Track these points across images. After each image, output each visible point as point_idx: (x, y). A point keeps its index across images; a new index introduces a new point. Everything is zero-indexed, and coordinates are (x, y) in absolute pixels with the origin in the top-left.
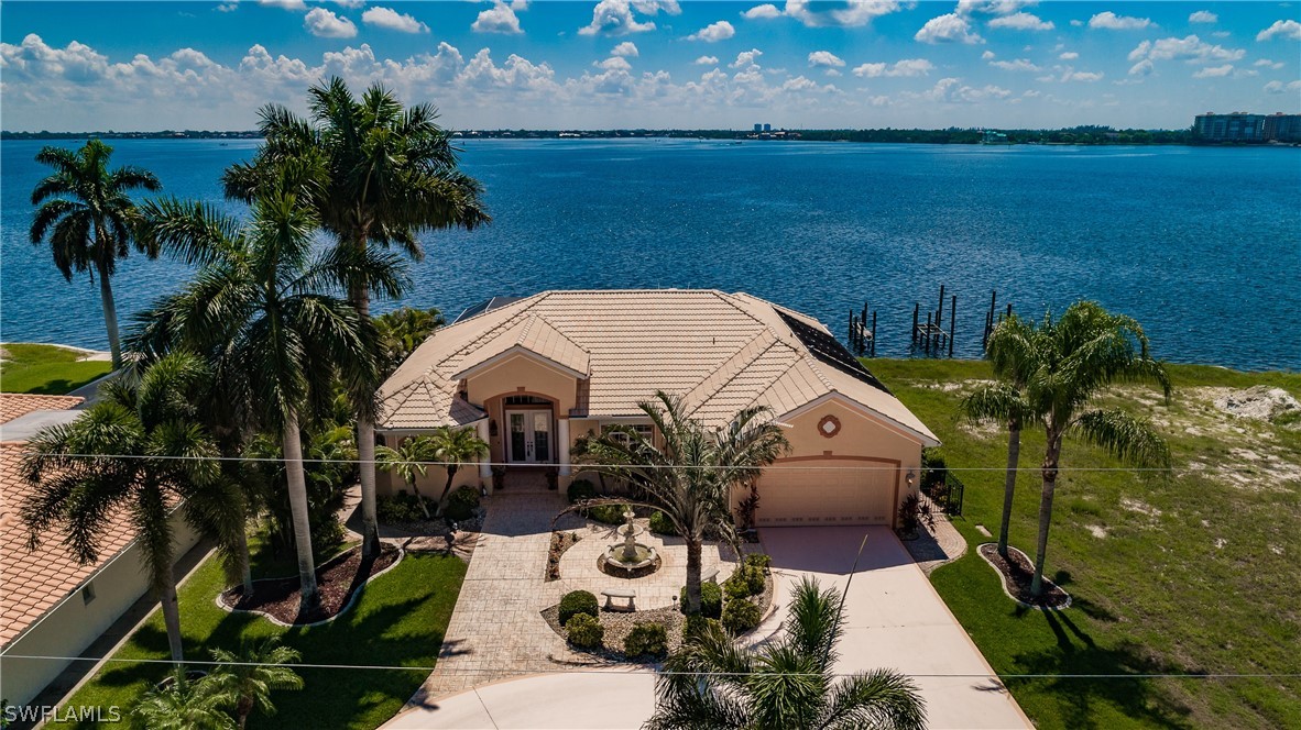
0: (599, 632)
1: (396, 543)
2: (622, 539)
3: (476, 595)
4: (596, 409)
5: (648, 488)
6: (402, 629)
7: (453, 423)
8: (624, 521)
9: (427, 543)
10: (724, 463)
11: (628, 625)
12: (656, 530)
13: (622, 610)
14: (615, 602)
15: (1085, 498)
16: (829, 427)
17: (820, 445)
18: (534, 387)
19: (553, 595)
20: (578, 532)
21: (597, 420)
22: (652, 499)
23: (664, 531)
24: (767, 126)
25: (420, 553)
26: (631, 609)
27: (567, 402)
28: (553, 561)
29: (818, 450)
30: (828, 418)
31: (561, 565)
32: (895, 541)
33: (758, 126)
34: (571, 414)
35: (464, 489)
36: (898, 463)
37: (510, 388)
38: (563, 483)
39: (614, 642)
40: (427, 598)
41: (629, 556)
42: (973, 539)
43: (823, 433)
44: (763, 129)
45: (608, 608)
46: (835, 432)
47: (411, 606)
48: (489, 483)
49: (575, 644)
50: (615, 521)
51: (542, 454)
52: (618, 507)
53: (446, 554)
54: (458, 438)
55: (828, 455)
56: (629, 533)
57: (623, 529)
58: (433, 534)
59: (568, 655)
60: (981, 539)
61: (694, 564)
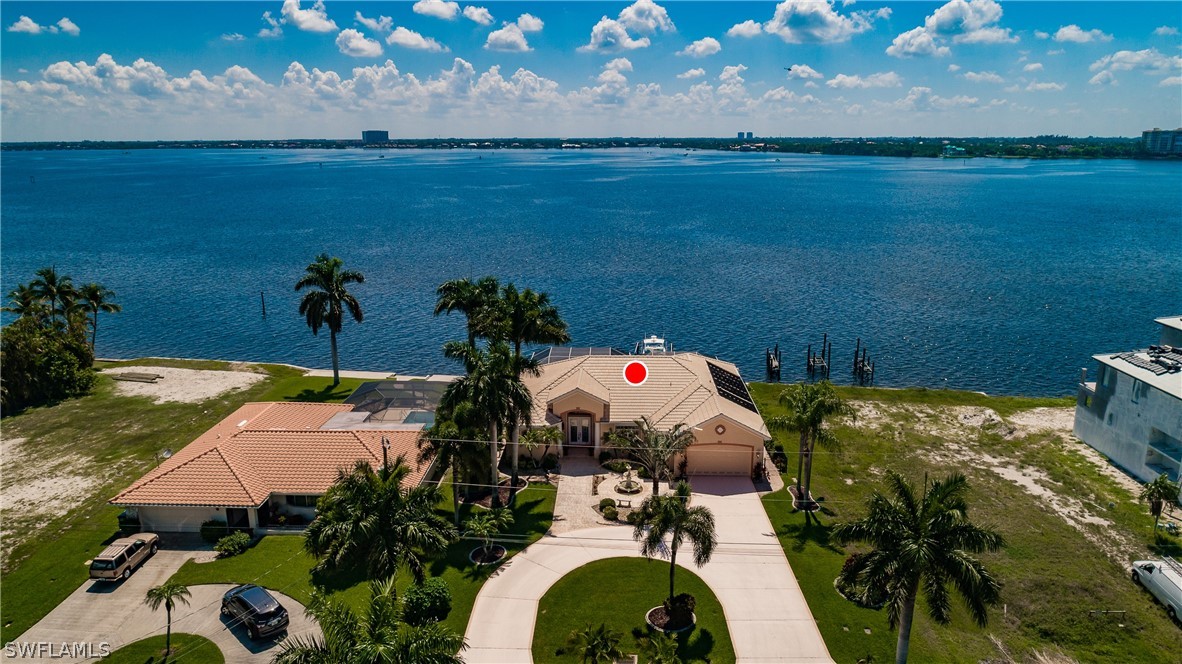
0: (617, 514)
1: (525, 478)
2: (625, 479)
3: (564, 500)
4: (613, 419)
5: (637, 455)
6: (536, 510)
7: (548, 424)
8: (626, 470)
9: (538, 479)
10: (668, 447)
11: (628, 512)
12: (640, 476)
13: (626, 507)
14: (623, 504)
15: (853, 466)
16: (720, 430)
17: (716, 438)
18: (584, 408)
19: (597, 500)
20: (605, 475)
21: (613, 424)
22: (639, 460)
23: (644, 476)
24: (750, 134)
25: (535, 483)
26: (629, 506)
27: (599, 415)
28: (595, 487)
29: (715, 441)
30: (720, 425)
31: (598, 489)
32: (750, 484)
33: (741, 134)
34: (602, 420)
35: (550, 455)
36: (753, 447)
37: (572, 408)
38: (597, 453)
39: (623, 517)
40: (542, 500)
41: (629, 486)
42: (787, 482)
43: (718, 432)
44: (745, 137)
45: (620, 506)
46: (723, 432)
47: (537, 503)
48: (561, 452)
49: (607, 518)
50: (621, 471)
51: (585, 438)
52: (623, 464)
53: (547, 483)
54: (550, 431)
55: (720, 443)
56: (629, 476)
57: (625, 474)
58: (539, 475)
59: (604, 522)
60: (792, 483)
61: (656, 488)
